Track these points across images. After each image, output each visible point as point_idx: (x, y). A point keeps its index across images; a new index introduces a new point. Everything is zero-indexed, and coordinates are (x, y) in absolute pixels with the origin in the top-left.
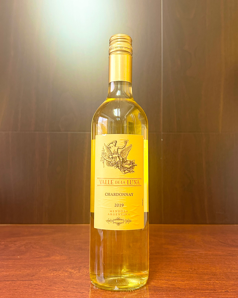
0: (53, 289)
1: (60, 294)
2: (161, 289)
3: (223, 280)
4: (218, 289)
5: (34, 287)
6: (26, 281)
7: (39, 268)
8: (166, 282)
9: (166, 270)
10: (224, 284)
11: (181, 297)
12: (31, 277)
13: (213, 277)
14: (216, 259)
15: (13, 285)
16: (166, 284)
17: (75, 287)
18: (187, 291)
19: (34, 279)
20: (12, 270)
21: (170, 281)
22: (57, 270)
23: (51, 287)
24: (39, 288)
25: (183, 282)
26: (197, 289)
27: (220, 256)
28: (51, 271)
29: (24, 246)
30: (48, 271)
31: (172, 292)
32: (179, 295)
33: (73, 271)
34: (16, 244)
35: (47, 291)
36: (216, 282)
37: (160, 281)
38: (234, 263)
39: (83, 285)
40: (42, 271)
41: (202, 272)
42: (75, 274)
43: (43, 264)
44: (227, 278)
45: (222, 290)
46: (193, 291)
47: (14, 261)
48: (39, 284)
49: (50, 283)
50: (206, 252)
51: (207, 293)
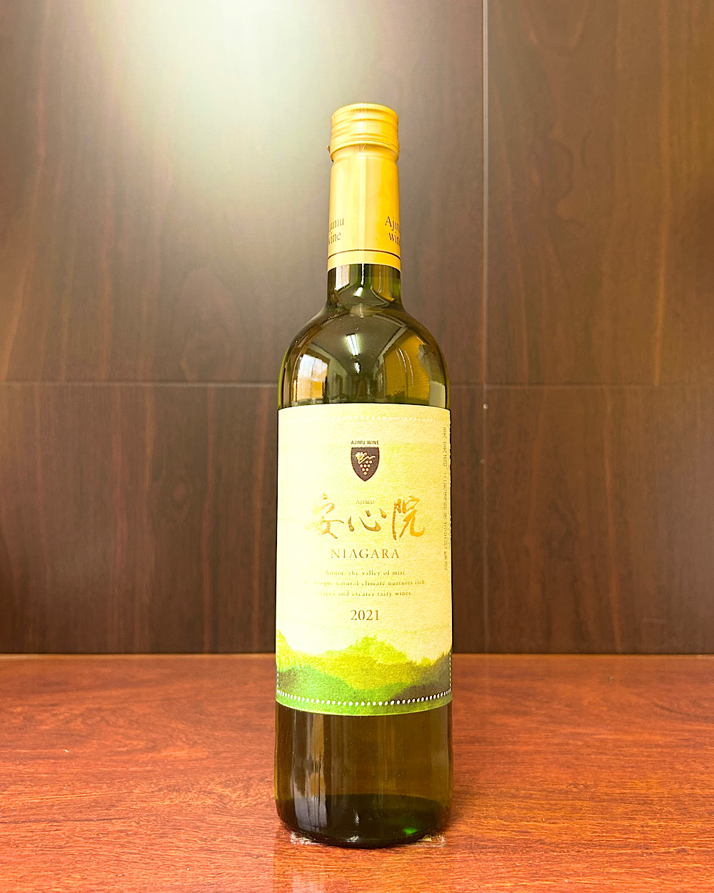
0: (172, 847)
1: (193, 859)
2: (491, 845)
3: (670, 816)
4: (656, 843)
5: (116, 838)
6: (91, 822)
7: (127, 784)
8: (504, 825)
9: (502, 789)
10: (674, 828)
11: (549, 867)
12: (106, 811)
13: (640, 808)
14: (648, 756)
15: (52, 833)
16: (505, 831)
17: (235, 838)
18: (566, 850)
19: (111, 817)
20: (48, 791)
21: (514, 821)
22: (180, 789)
23: (165, 840)
24: (130, 843)
25: (554, 823)
26: (595, 846)
27: (658, 746)
28: (164, 794)
29: (80, 720)
30: (157, 791)
31: (521, 853)
32: (542, 863)
33: (229, 791)
34: (58, 712)
35: (153, 852)
36: (651, 823)
37: (485, 822)
38: (702, 768)
39: (258, 834)
40: (138, 791)
41: (607, 794)
42: (235, 801)
43: (139, 772)
44: (683, 811)
45: (669, 847)
46: (582, 849)
47: (54, 763)
48: (131, 831)
49: (162, 829)
50: (618, 737)
51: (625, 857)
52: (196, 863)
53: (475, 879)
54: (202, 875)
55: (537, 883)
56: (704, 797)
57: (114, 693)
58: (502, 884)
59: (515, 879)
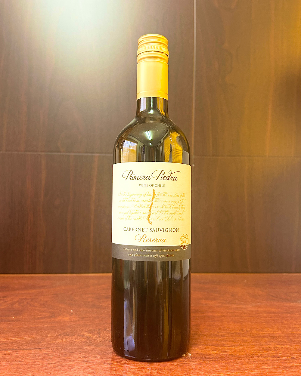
0: (70, 360)
1: (81, 366)
2: (211, 357)
3: (285, 343)
4: (281, 355)
5: (44, 357)
6: (31, 350)
7: (45, 333)
8: (215, 348)
9: (211, 333)
10: (288, 348)
11: (238, 366)
12: (37, 345)
13: (272, 340)
14: (271, 317)
15: (14, 355)
17: (98, 356)
18: (244, 359)
19: (40, 348)
20: (9, 336)
21: (219, 346)
22: (69, 334)
23: (66, 357)
25: (236, 347)
26: (255, 357)
27: (274, 313)
28: (62, 337)
29: (17, 303)
30: (58, 335)
31: (225, 361)
32: (235, 365)
33: (91, 335)
34: (6, 300)
35: (62, 363)
36: (278, 346)
37: (207, 347)
38: (294, 323)
39: (108, 354)
40: (50, 336)
41: (257, 334)
42: (95, 339)
43: (49, 327)
44: (290, 341)
45: (287, 356)
46: (251, 358)
47: (9, 323)
48: (50, 353)
49: (64, 352)
50: (256, 309)
51: (270, 361)
52: (82, 368)
53: (207, 372)
54: (86, 373)
55: (234, 373)
56: (298, 335)
57: (31, 291)
58: (219, 374)
59: (225, 372)
